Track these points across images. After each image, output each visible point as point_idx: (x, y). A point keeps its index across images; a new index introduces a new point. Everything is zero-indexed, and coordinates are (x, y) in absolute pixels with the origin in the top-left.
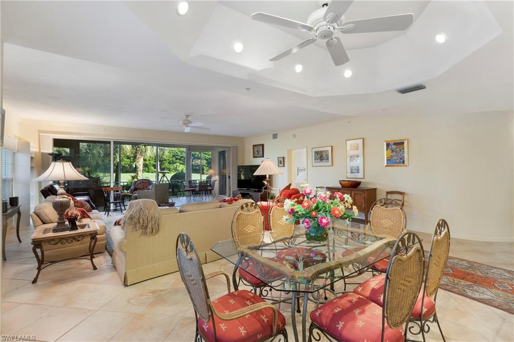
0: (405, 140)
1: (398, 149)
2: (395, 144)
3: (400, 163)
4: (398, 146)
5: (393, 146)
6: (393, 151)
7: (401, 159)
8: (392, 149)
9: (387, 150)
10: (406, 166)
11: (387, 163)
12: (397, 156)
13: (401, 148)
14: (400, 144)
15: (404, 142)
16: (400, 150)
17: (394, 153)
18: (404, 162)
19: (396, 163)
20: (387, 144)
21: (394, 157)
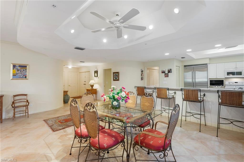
0: (28, 65)
1: (23, 69)
2: (19, 66)
3: (23, 77)
4: (22, 68)
5: (18, 67)
6: (18, 70)
7: (24, 75)
8: (17, 69)
9: (13, 69)
10: (27, 79)
11: (13, 78)
12: (21, 73)
13: (24, 69)
14: (24, 67)
15: (27, 66)
16: (24, 70)
17: (19, 72)
18: (26, 77)
19: (20, 77)
20: (13, 65)
21: (19, 74)
